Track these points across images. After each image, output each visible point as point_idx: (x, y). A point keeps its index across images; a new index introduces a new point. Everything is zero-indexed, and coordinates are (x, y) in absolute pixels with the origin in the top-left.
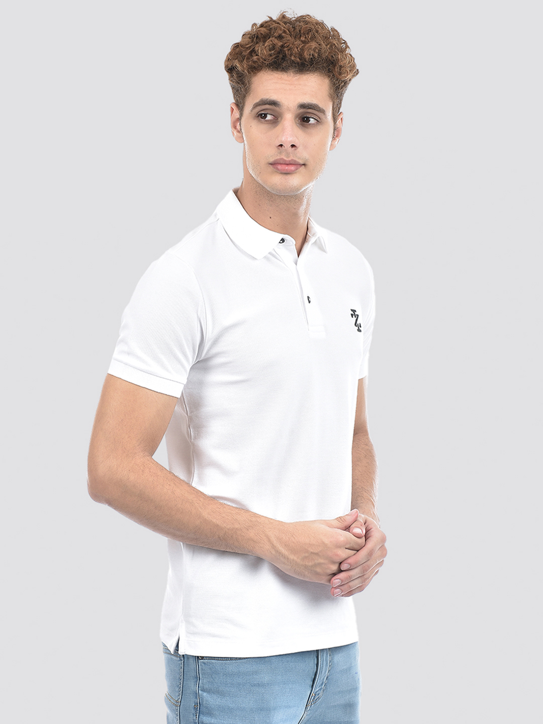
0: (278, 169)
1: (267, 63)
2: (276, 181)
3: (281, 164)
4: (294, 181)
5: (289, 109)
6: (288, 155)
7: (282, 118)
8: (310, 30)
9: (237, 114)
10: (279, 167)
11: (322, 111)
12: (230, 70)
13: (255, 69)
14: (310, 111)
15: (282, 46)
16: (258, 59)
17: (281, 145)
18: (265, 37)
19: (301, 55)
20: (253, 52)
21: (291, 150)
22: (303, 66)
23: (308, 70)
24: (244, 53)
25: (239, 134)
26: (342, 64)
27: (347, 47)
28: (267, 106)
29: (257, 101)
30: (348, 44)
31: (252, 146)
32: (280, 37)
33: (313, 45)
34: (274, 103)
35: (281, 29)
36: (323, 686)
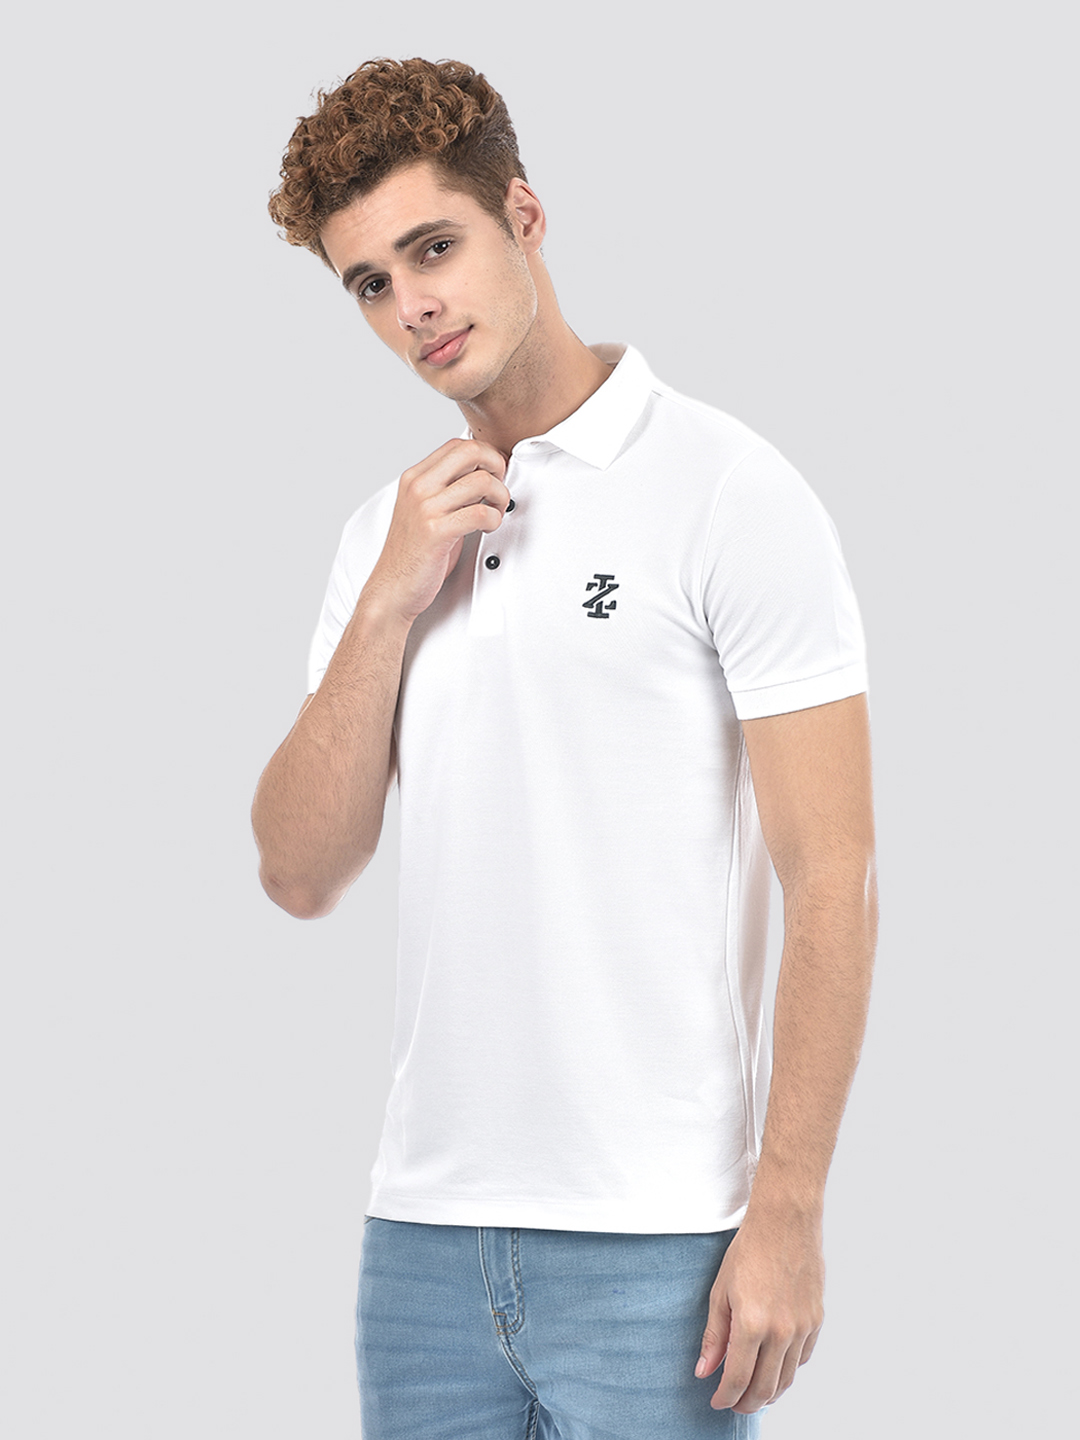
0: (438, 363)
3: (434, 352)
4: (475, 363)
6: (431, 333)
10: (435, 358)
17: (409, 327)
21: (429, 323)
36: (515, 1300)
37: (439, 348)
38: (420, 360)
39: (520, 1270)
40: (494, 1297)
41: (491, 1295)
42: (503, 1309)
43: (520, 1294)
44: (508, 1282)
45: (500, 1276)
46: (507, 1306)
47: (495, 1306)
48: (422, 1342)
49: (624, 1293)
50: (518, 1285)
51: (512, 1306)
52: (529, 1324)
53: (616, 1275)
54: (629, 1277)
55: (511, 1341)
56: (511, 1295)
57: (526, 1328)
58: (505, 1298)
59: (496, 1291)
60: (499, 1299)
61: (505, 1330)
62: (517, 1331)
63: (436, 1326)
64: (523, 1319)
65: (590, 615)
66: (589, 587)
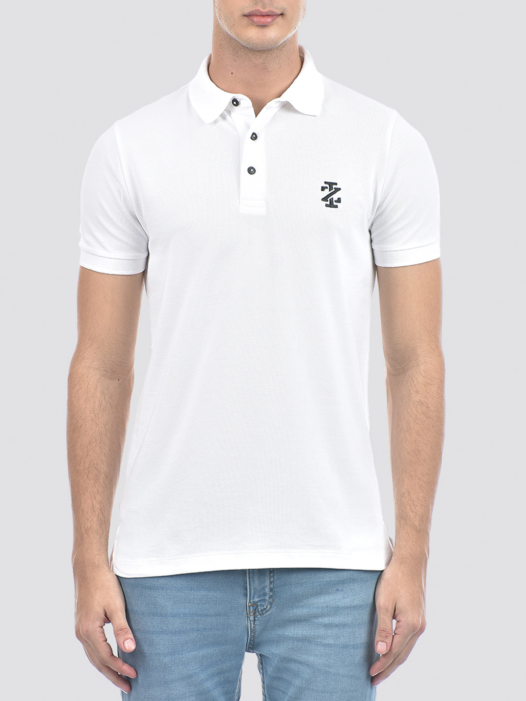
0: (254, 22)
2: (252, 34)
3: (257, 16)
4: (272, 33)
6: (264, 5)
10: (255, 19)
36: (267, 598)
37: (263, 16)
38: (245, 16)
39: (274, 581)
40: (252, 596)
41: (250, 595)
42: (258, 602)
43: (271, 594)
44: (264, 588)
45: (260, 584)
46: (260, 600)
47: (252, 601)
48: (196, 626)
49: (343, 590)
50: (271, 590)
51: (264, 600)
52: (274, 610)
53: (339, 581)
54: (346, 582)
55: (256, 619)
56: (265, 594)
57: (272, 613)
58: (259, 596)
59: (254, 592)
60: (256, 597)
61: (255, 614)
62: (263, 614)
63: (207, 616)
64: (270, 608)
65: (327, 205)
66: (323, 189)
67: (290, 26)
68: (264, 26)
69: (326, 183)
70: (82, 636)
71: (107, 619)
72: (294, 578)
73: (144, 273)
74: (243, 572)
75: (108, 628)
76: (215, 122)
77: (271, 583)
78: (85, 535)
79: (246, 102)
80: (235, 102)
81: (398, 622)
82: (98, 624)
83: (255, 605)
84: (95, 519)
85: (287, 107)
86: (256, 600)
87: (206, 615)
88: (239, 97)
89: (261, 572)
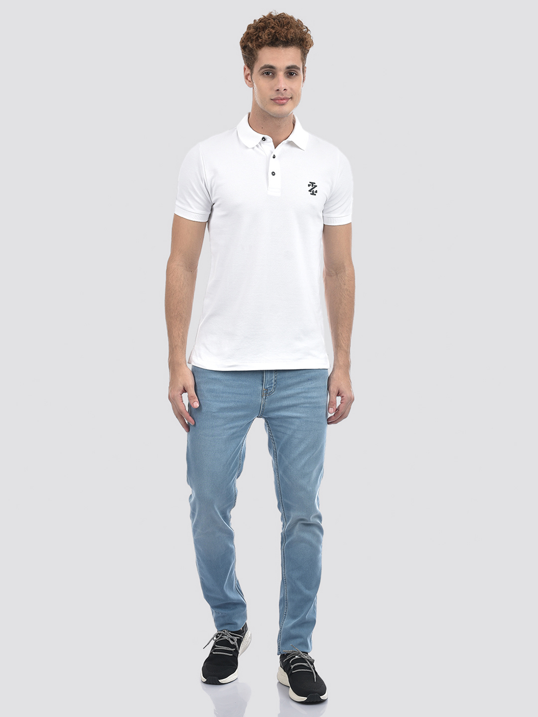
0: (277, 103)
1: (267, 42)
2: (276, 109)
3: (278, 100)
4: (286, 108)
5: (281, 70)
6: (282, 94)
7: (276, 75)
8: (289, 23)
9: (248, 71)
10: (277, 101)
11: (299, 69)
12: (244, 47)
13: (260, 46)
14: (292, 69)
15: (275, 32)
16: (262, 41)
17: (278, 90)
18: (264, 28)
19: (286, 37)
20: (258, 37)
21: (283, 92)
22: (287, 43)
23: (289, 45)
24: (252, 38)
25: (250, 83)
26: (307, 40)
27: (308, 30)
28: (268, 69)
29: (263, 65)
30: (309, 29)
31: (260, 90)
32: (273, 28)
33: (292, 31)
34: (271, 67)
35: (273, 23)
36: (273, 385)
37: (282, 100)
38: (272, 100)
39: (277, 376)
41: (265, 384)
43: (275, 383)
44: (272, 380)
45: (270, 378)
47: (265, 387)
50: (275, 381)
51: (272, 387)
52: (276, 392)
55: (266, 398)
56: (272, 384)
57: (275, 394)
58: (269, 385)
59: (267, 383)
60: (267, 385)
61: (266, 395)
62: (270, 395)
64: (274, 391)
65: (311, 194)
66: (309, 185)
67: (295, 105)
68: (283, 104)
69: (310, 183)
70: (172, 399)
71: (185, 391)
72: (287, 374)
73: (208, 222)
74: (262, 372)
75: (185, 395)
76: (253, 148)
77: (275, 377)
78: (175, 349)
79: (269, 139)
80: (264, 139)
81: (342, 397)
82: (180, 393)
83: (267, 389)
84: (180, 341)
85: (292, 144)
86: (268, 387)
87: (240, 394)
88: (266, 136)
89: (271, 371)
